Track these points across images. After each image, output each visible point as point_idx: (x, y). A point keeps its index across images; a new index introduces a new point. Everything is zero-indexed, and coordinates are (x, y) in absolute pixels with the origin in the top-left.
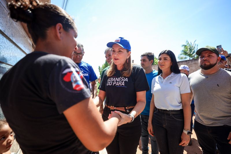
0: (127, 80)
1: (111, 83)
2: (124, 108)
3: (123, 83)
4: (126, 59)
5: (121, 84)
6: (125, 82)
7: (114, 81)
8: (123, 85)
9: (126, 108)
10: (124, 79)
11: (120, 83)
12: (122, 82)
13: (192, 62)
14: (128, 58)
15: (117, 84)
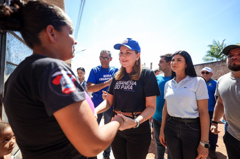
0: (136, 84)
1: (119, 86)
2: (131, 113)
3: (131, 87)
4: (135, 61)
5: (129, 88)
6: (134, 86)
7: (122, 85)
8: (131, 89)
9: (134, 113)
10: (132, 82)
11: (128, 86)
12: (130, 85)
13: (219, 64)
14: (137, 60)
15: (125, 88)
